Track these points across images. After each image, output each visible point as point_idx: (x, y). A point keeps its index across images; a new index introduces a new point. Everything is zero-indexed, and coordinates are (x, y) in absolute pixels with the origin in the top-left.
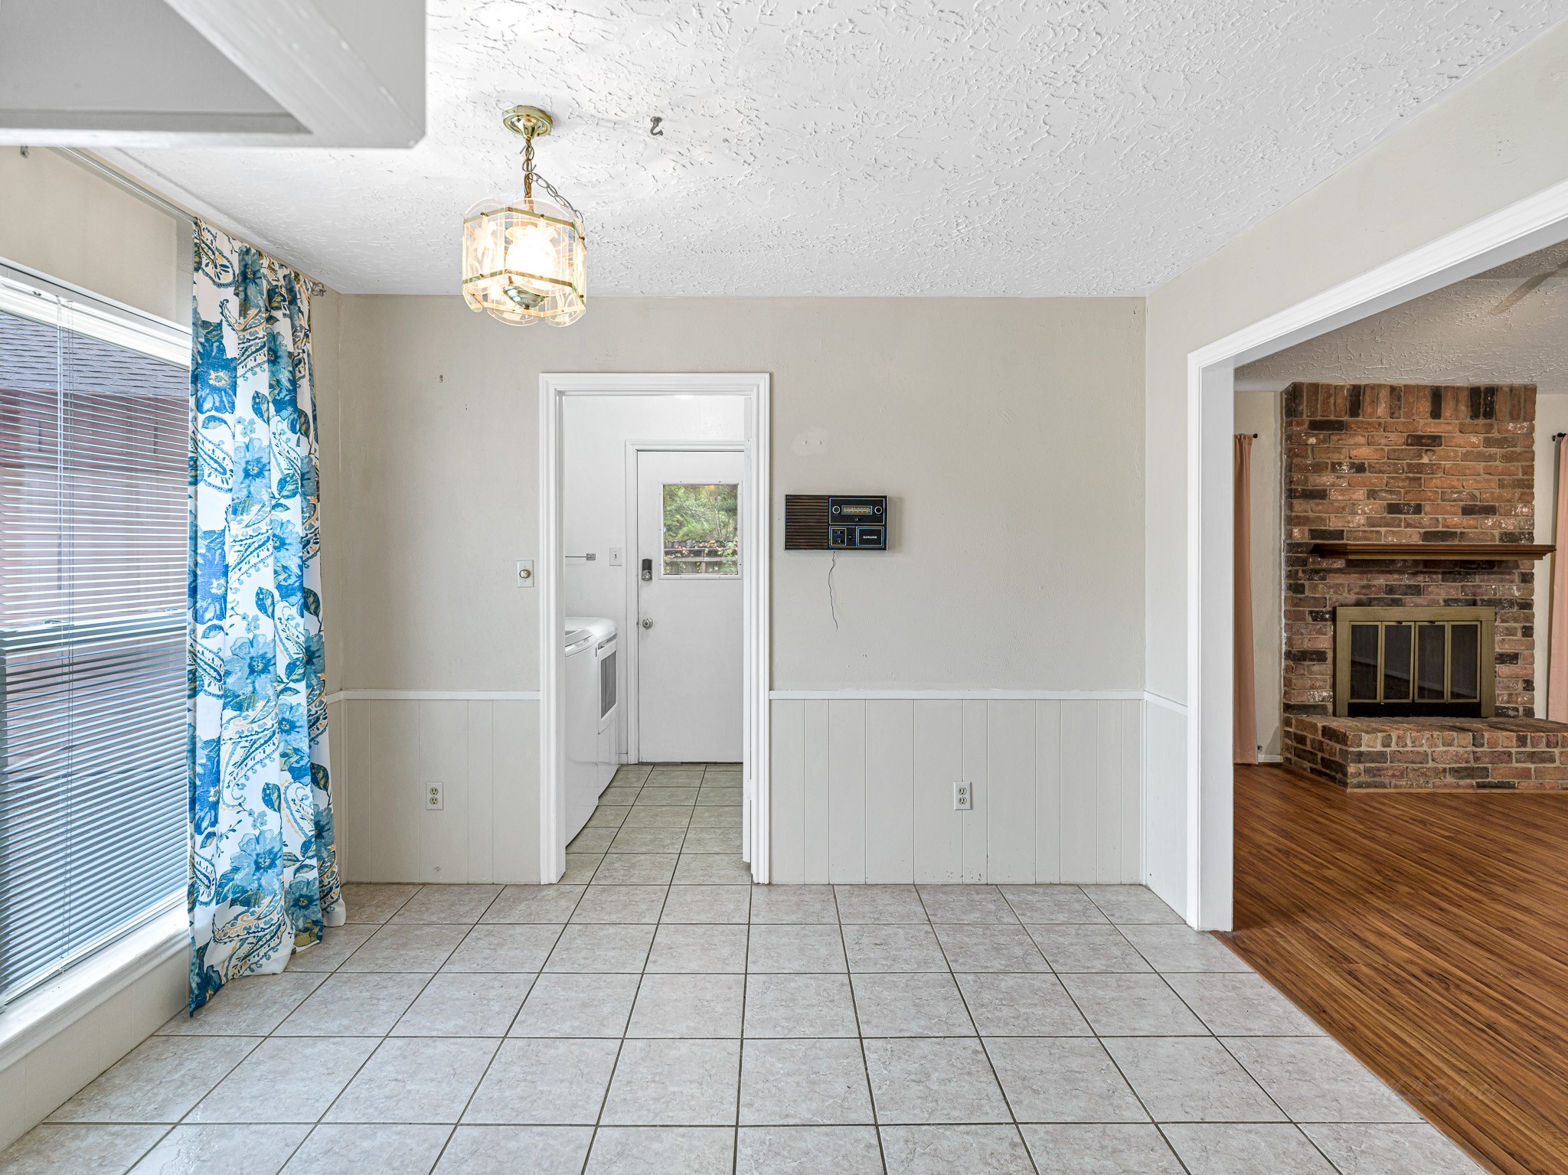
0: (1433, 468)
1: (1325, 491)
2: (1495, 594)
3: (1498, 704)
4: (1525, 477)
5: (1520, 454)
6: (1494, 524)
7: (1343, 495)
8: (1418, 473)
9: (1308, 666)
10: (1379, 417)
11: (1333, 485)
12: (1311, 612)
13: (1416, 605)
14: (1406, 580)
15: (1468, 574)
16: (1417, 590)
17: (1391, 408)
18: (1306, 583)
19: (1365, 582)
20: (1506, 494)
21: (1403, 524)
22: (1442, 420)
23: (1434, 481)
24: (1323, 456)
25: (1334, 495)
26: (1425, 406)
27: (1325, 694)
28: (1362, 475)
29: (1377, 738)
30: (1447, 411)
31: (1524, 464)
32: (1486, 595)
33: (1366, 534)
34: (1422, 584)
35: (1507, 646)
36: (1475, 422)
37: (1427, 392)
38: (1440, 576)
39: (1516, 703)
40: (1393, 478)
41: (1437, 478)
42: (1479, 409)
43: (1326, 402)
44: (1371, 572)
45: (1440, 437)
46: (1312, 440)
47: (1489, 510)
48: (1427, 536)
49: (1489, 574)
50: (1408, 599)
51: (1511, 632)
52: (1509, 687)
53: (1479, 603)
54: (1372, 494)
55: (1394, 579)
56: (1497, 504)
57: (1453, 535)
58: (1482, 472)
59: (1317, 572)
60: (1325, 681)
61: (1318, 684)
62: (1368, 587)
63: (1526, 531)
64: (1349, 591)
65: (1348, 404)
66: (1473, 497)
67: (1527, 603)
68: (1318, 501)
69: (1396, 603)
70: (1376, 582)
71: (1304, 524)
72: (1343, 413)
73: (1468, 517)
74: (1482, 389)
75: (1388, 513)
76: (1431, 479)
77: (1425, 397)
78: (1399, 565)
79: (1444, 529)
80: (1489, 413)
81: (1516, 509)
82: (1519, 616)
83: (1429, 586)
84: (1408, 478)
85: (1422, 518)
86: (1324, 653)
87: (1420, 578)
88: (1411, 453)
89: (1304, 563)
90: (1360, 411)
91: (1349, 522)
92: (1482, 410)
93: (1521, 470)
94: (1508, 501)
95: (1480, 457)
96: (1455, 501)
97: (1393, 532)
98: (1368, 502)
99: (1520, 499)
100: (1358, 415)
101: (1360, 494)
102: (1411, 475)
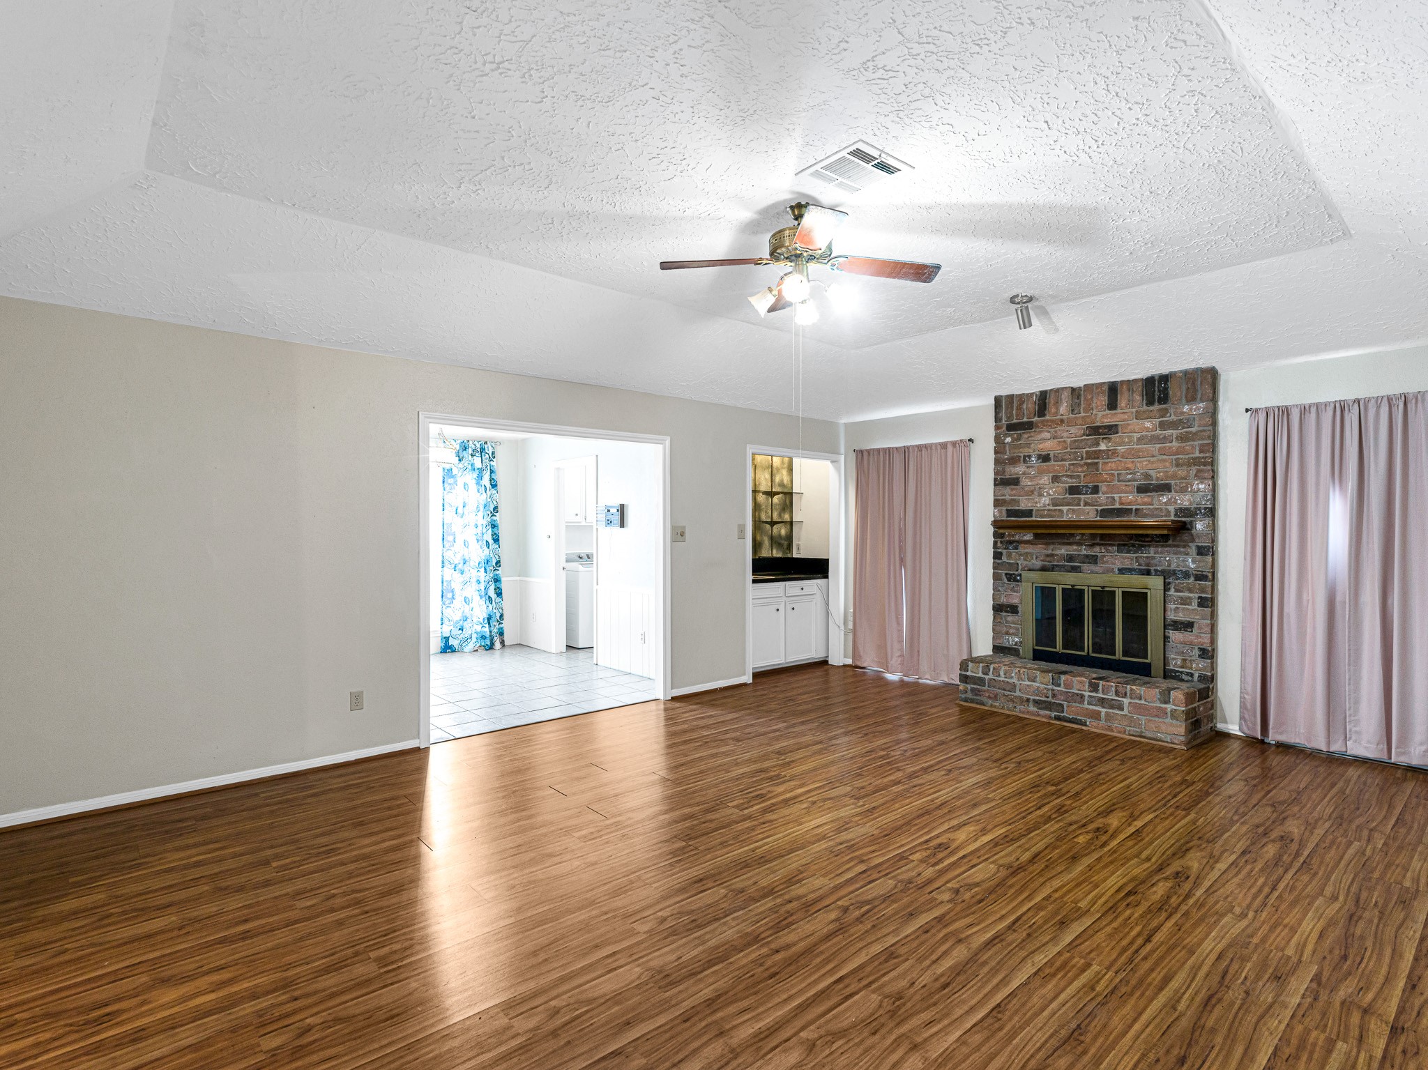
0: (1111, 454)
1: (1018, 479)
2: (1169, 565)
3: (1172, 667)
4: (1202, 455)
5: (1195, 434)
6: (1169, 500)
7: (1031, 481)
8: (1095, 459)
9: (1005, 616)
10: (1062, 415)
11: (1024, 473)
12: (1006, 574)
13: (1092, 572)
14: (1084, 551)
15: (1143, 546)
16: (1094, 560)
17: (1072, 406)
18: (1004, 552)
19: (1050, 552)
20: (1181, 472)
21: (1082, 503)
22: (1119, 411)
23: (1110, 464)
24: (1016, 451)
25: (1025, 482)
26: (1103, 399)
27: (1017, 640)
28: (1048, 464)
29: (978, 667)
30: (1122, 402)
31: (1201, 442)
32: (1159, 566)
33: (1049, 513)
34: (1099, 555)
35: (1180, 614)
36: (1151, 408)
37: (1105, 388)
38: (1115, 548)
39: (1191, 668)
40: (1073, 464)
41: (1112, 462)
42: (1154, 396)
43: (1019, 408)
44: (1053, 543)
45: (1117, 425)
46: (1009, 440)
47: (1166, 488)
48: (1104, 513)
49: (1162, 546)
50: (1085, 566)
51: (1185, 601)
52: (1183, 652)
53: (1153, 572)
54: (1055, 479)
55: (1073, 550)
56: (1173, 482)
57: (1128, 512)
58: (1156, 453)
59: (1011, 542)
60: (1018, 629)
61: (1011, 631)
62: (1052, 555)
63: (1203, 506)
64: (1036, 558)
65: (1037, 407)
66: (1147, 476)
67: (1203, 575)
68: (1013, 487)
69: (1075, 569)
70: (1058, 552)
71: (1002, 506)
72: (1032, 415)
73: (1143, 495)
74: (1157, 378)
75: (1070, 494)
76: (1107, 463)
77: (1103, 392)
78: (1078, 538)
79: (1121, 507)
80: (1164, 399)
81: (1192, 486)
82: (1195, 586)
83: (1104, 556)
84: (1086, 464)
85: (1099, 498)
86: (1017, 607)
87: (1097, 549)
88: (1089, 443)
89: (1002, 535)
90: (1046, 412)
91: (1036, 503)
92: (1156, 397)
93: (1197, 448)
94: (1182, 478)
95: (1154, 439)
96: (1129, 481)
97: (1073, 510)
98: (1052, 485)
99: (1196, 476)
100: (1044, 415)
101: (1045, 480)
102: (1089, 461)
